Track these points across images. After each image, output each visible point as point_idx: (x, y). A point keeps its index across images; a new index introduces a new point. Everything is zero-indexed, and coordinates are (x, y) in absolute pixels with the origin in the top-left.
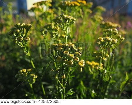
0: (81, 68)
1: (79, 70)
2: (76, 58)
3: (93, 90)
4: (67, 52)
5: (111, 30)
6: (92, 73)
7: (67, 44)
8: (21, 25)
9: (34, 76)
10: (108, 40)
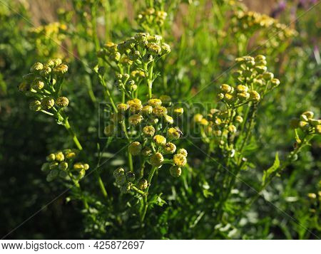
0: (180, 169)
2: (169, 146)
3: (206, 183)
4: (149, 130)
5: (251, 60)
6: (207, 140)
7: (150, 109)
8: (45, 69)
9: (81, 169)
10: (241, 94)
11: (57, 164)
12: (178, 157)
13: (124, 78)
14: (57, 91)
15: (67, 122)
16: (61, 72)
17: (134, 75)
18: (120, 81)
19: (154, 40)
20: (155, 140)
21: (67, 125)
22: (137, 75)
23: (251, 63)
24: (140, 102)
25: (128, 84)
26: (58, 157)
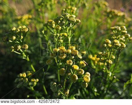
0: (87, 84)
1: (84, 86)
2: (81, 71)
3: (96, 89)
4: (70, 62)
5: (119, 28)
6: (95, 67)
7: (70, 51)
8: (17, 30)
9: (34, 81)
10: (116, 44)
11: (22, 79)
12: (86, 77)
13: (57, 36)
14: (23, 42)
15: (28, 58)
16: (24, 31)
17: (61, 35)
18: (55, 37)
19: (72, 17)
20: (73, 67)
21: (28, 59)
22: (63, 35)
23: (119, 30)
24: (65, 48)
25: (59, 39)
26: (23, 75)
